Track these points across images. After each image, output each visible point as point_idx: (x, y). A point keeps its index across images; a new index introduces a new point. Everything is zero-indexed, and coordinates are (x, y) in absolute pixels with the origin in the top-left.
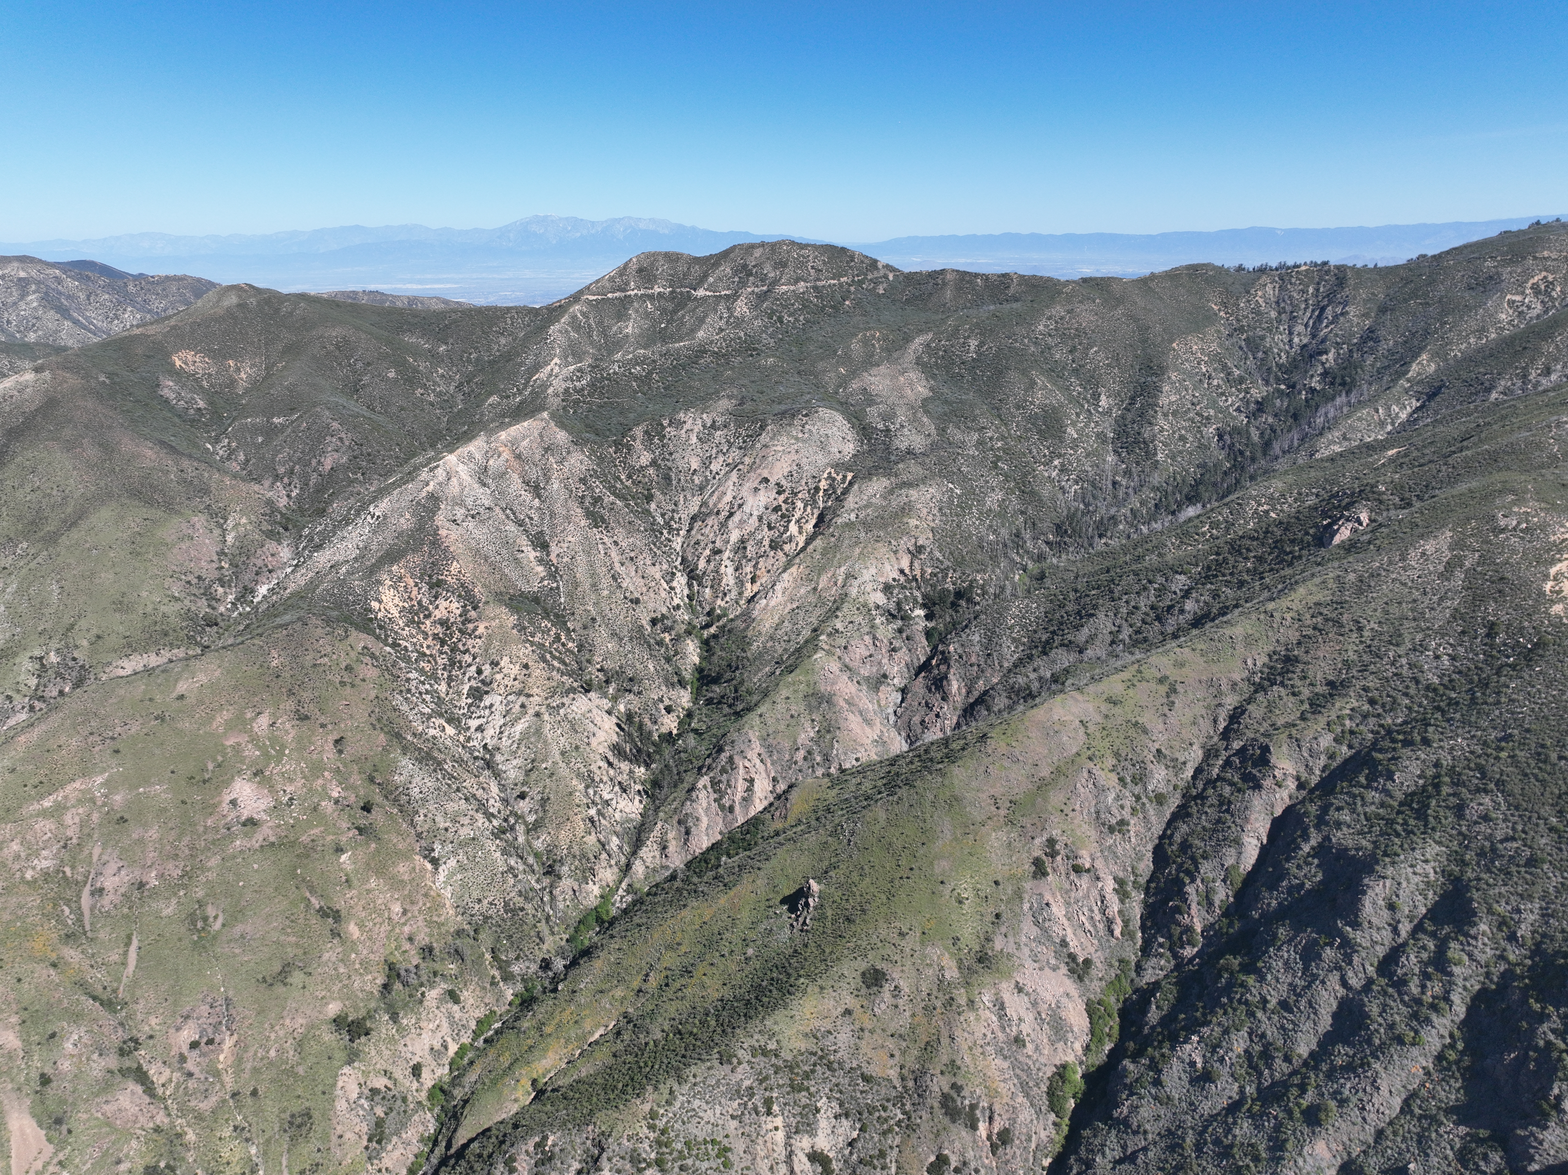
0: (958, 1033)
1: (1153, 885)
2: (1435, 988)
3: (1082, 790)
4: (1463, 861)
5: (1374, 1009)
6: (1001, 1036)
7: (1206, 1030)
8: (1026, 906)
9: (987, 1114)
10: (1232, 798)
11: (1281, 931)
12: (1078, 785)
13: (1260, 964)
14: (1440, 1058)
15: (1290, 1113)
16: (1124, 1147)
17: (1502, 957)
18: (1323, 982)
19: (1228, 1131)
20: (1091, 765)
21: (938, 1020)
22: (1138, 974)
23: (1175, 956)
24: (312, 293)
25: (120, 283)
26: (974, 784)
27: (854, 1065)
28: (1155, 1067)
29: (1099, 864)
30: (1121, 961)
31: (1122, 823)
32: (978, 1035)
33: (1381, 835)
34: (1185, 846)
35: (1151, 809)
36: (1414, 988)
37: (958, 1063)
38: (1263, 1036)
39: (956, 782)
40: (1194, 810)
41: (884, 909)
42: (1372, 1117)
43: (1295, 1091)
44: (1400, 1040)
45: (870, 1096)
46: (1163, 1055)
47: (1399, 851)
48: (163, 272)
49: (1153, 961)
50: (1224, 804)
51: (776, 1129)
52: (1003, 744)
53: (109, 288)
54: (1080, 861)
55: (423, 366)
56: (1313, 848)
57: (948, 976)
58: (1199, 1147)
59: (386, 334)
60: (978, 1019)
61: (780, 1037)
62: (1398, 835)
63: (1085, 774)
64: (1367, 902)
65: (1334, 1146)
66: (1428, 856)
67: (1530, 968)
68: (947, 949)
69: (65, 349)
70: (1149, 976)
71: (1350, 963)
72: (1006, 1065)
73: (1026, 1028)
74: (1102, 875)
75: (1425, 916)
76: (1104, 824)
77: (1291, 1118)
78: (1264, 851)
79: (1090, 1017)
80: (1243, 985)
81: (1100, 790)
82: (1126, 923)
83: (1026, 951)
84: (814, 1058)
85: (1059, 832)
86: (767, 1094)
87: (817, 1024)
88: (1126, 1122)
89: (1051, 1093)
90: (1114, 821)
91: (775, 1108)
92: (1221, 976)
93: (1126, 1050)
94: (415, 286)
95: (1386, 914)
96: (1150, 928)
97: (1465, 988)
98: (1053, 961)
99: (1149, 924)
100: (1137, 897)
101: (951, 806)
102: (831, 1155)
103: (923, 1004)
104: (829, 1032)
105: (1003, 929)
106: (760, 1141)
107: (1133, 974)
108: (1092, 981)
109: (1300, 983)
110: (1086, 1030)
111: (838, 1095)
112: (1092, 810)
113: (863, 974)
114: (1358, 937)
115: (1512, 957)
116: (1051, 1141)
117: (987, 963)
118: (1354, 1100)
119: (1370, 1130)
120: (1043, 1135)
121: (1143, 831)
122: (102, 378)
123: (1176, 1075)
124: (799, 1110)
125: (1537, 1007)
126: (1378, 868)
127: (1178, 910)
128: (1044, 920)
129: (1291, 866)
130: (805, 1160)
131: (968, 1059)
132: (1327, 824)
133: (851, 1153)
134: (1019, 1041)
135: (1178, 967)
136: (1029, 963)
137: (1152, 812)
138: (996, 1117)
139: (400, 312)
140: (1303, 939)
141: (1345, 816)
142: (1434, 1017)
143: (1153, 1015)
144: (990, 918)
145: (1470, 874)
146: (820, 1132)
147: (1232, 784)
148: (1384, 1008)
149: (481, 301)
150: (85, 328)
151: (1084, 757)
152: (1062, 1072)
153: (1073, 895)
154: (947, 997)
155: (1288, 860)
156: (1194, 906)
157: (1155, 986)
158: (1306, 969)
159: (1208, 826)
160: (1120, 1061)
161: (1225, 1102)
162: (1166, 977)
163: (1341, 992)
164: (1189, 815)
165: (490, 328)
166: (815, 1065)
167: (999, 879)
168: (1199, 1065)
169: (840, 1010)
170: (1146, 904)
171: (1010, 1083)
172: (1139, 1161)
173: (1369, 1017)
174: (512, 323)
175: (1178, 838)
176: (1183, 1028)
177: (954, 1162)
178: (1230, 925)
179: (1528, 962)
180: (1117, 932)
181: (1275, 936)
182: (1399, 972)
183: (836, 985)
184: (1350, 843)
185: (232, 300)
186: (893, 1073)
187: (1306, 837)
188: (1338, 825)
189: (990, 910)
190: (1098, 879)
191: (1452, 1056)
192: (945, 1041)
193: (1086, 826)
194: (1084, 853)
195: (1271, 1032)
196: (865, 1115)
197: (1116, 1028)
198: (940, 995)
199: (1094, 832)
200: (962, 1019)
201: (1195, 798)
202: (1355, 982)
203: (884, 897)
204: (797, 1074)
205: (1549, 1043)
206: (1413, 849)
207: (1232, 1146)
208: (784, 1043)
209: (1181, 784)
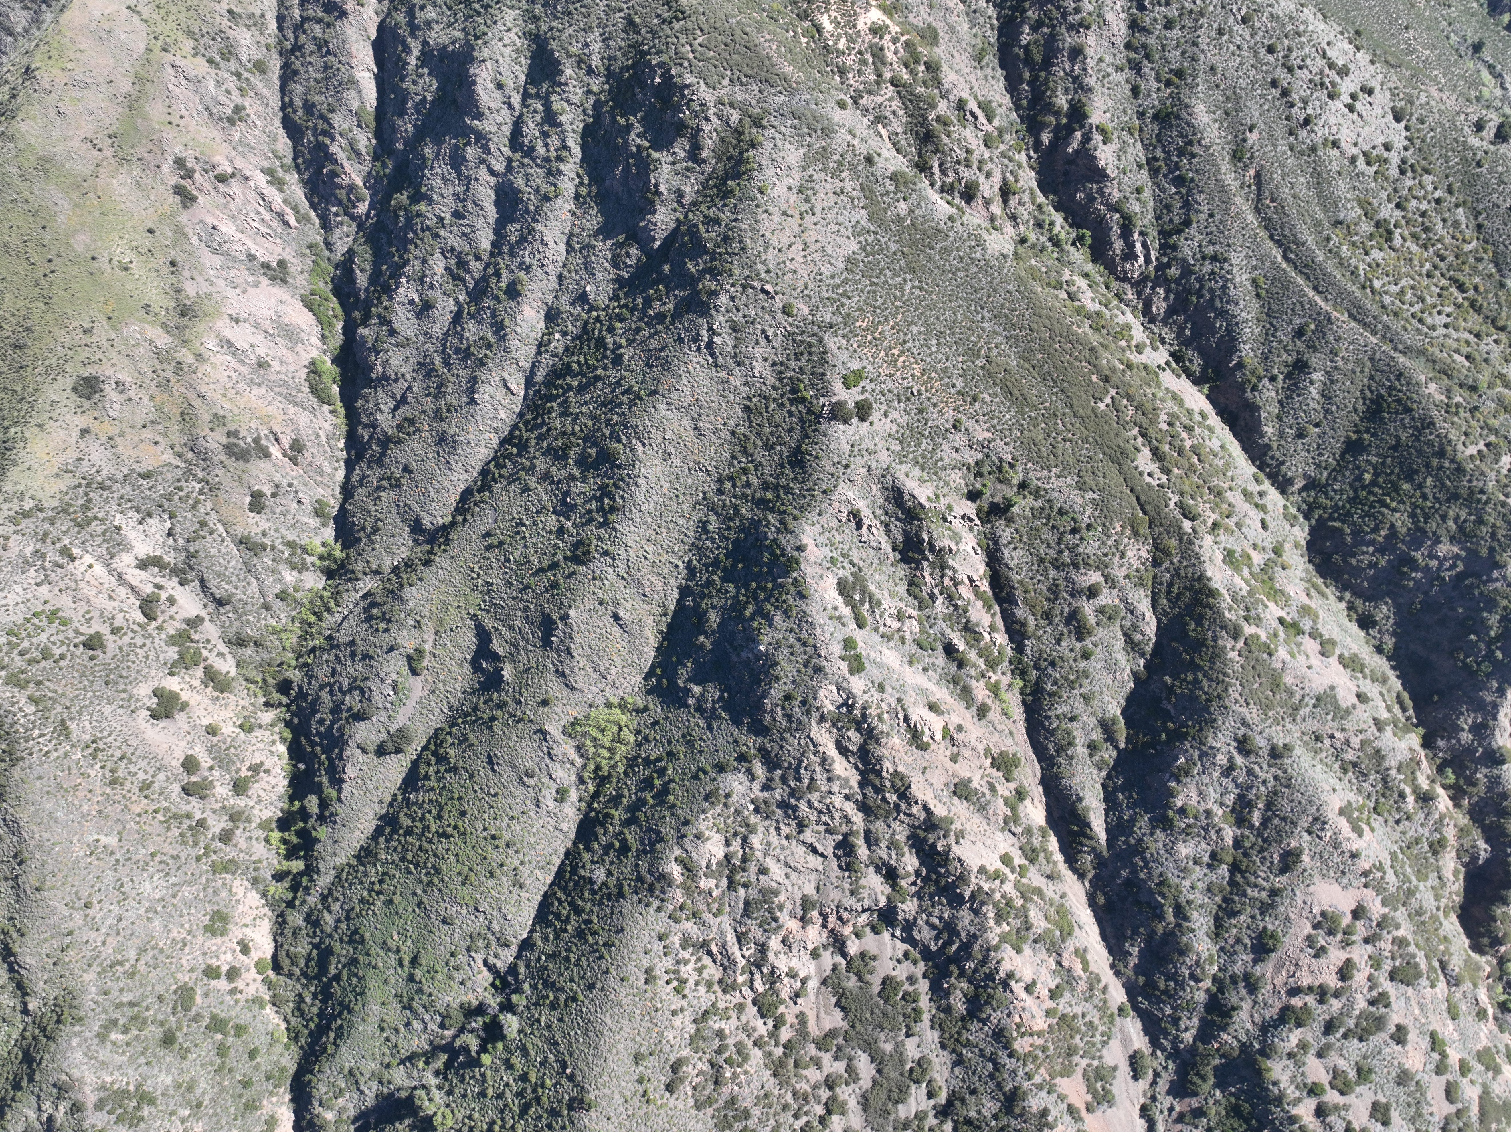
0: (203, 389)
1: (300, 161)
2: (555, 142)
3: (177, 90)
4: (534, 17)
5: (520, 182)
6: (245, 370)
7: (408, 269)
8: (195, 240)
9: (272, 438)
10: (326, 36)
11: (426, 150)
12: (170, 86)
13: (424, 189)
14: (577, 197)
15: (496, 298)
16: (393, 396)
17: (589, 92)
18: (477, 180)
19: (461, 338)
20: (169, 57)
21: (178, 389)
22: (331, 250)
23: (353, 218)
26: (55, 134)
27: (126, 472)
28: (384, 321)
29: (240, 163)
30: (310, 247)
31: (238, 109)
32: (224, 380)
33: (466, 20)
34: (309, 107)
35: (256, 80)
36: (541, 150)
37: (221, 413)
38: (453, 249)
39: (32, 140)
40: (297, 65)
41: (49, 316)
42: (550, 269)
43: (493, 280)
44: (547, 198)
45: (160, 487)
46: (386, 308)
47: (486, 29)
49: (337, 232)
50: (322, 45)
51: (90, 566)
52: (56, 71)
54: (219, 170)
56: (418, 59)
57: (160, 345)
58: (447, 363)
60: (214, 367)
61: (31, 492)
62: (479, 14)
63: (170, 71)
64: (480, 89)
65: (535, 305)
66: (509, 25)
67: (610, 91)
68: (143, 321)
70: (341, 248)
71: (489, 152)
72: (263, 390)
73: (261, 351)
74: (248, 174)
75: (526, 83)
76: (221, 119)
77: (499, 302)
78: (380, 80)
79: (311, 310)
80: (419, 215)
81: (196, 82)
82: (296, 209)
83: (221, 282)
84: (81, 490)
85: (182, 148)
86: (58, 546)
87: (61, 459)
88: (385, 377)
89: (314, 390)
90: (229, 112)
91: (76, 551)
92: (398, 216)
93: (355, 320)
95: (497, 94)
96: (319, 203)
97: (574, 131)
98: (251, 279)
99: (316, 200)
100: (292, 178)
101: (46, 171)
102: (158, 553)
103: (154, 383)
104: (79, 459)
105: (187, 274)
106: (82, 585)
107: (327, 253)
108: (294, 278)
109: (460, 189)
110: (314, 323)
111: (129, 505)
112: (201, 108)
113: (75, 389)
114: (485, 126)
115: (595, 89)
116: (336, 426)
117: (191, 313)
118: (535, 262)
119: (553, 278)
120: (327, 426)
121: (262, 109)
123: (403, 318)
124: (101, 539)
125: (622, 121)
126: (476, 54)
127: (334, 174)
128: (220, 245)
129: (407, 84)
130: (137, 571)
131: (227, 406)
132: (419, 28)
133: (175, 541)
134: (262, 365)
135: (360, 226)
136: (230, 292)
137: (260, 85)
138: (281, 436)
140: (446, 149)
141: (431, 14)
142: (562, 167)
143: (362, 280)
144: (167, 269)
145: (544, 28)
146: (134, 543)
147: (319, 21)
148: (527, 177)
151: (157, 50)
152: (313, 369)
153: (232, 206)
154: (173, 364)
155: (402, 80)
156: (345, 163)
157: (351, 253)
158: (459, 174)
159: (319, 76)
160: (354, 333)
161: (449, 318)
162: (355, 240)
163: (493, 180)
164: (296, 73)
166: (86, 494)
167: (150, 225)
168: (417, 300)
169: (75, 434)
170: (305, 183)
171: (276, 403)
172: (410, 399)
173: (519, 191)
175: (298, 102)
176: (390, 277)
177: (268, 490)
178: (384, 166)
179: (607, 87)
180: (293, 222)
181: (424, 158)
182: (526, 141)
183: (54, 415)
184: (445, 40)
186: (168, 456)
187: (407, 50)
188: (428, 24)
189: (161, 261)
190: (247, 179)
191: (584, 191)
192: (197, 403)
193: (204, 129)
194: (218, 159)
195: (458, 243)
196: (166, 504)
197: (338, 307)
198: (165, 366)
199: (216, 132)
200: (200, 375)
201: (292, 51)
202: (499, 167)
203: (40, 305)
204: (75, 512)
205: (639, 147)
206: (495, 23)
207: (468, 347)
208: (40, 495)
209: (272, 41)
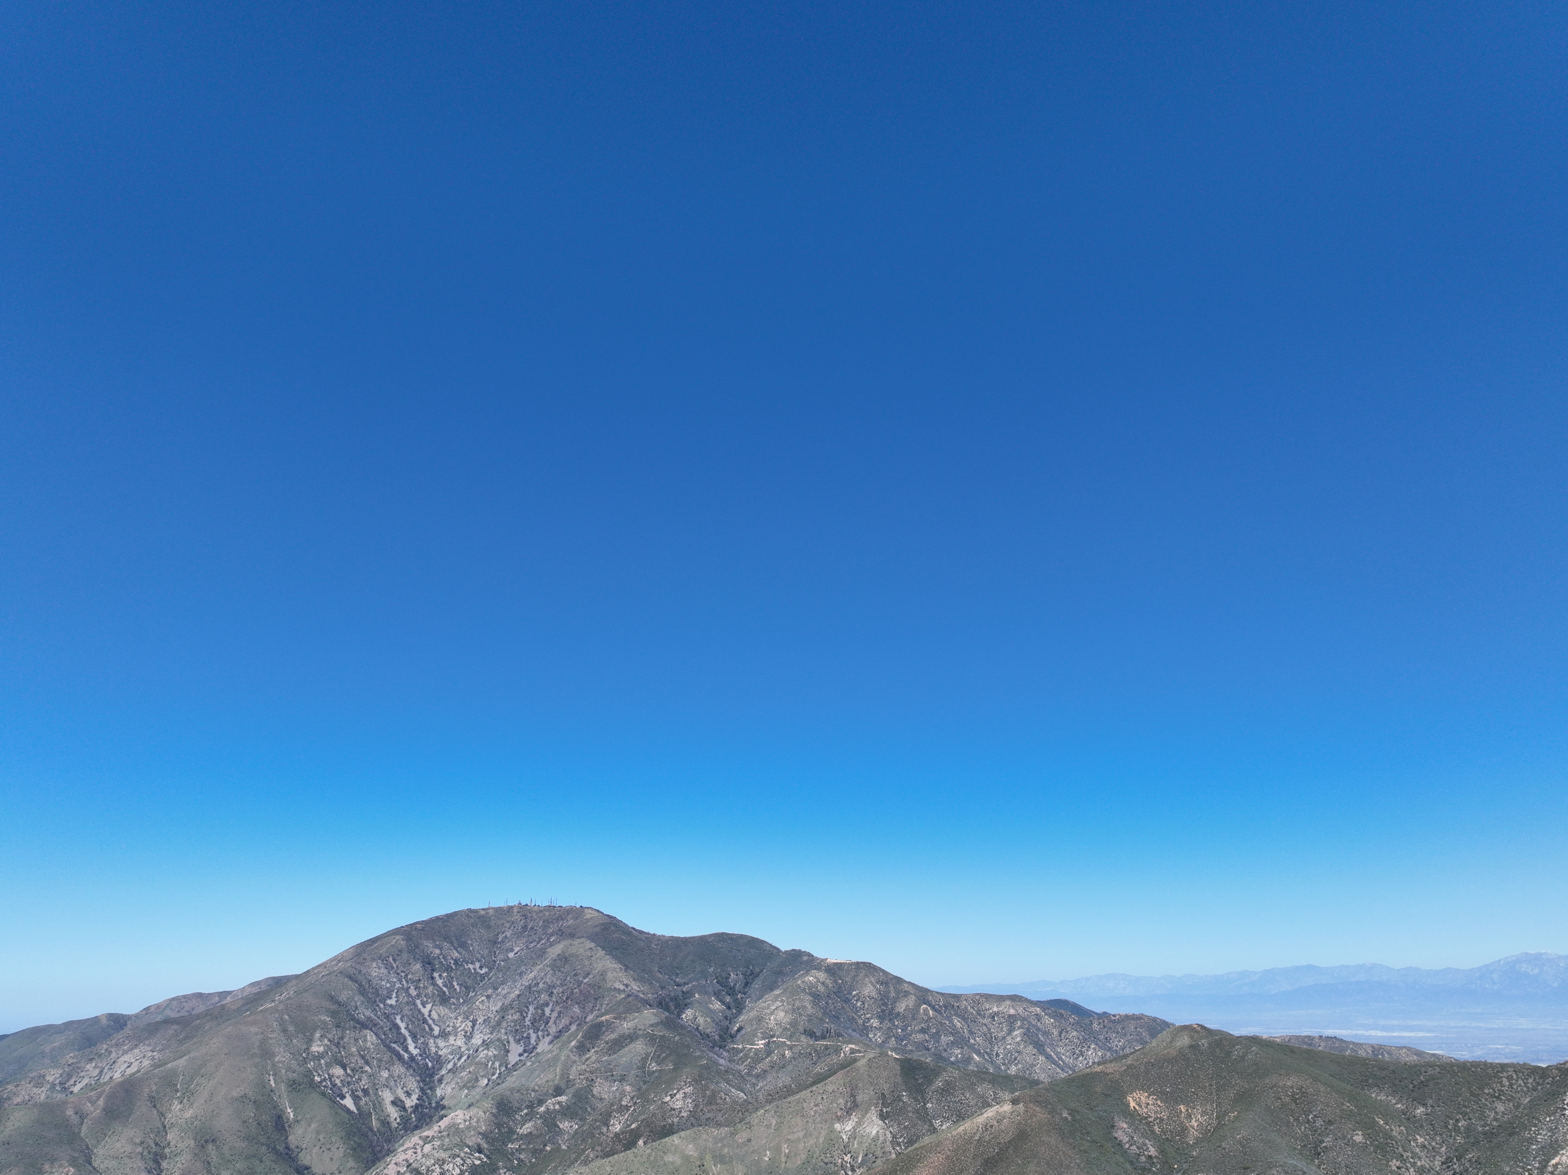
24: (1265, 1037)
25: (1087, 1021)
48: (1123, 1010)
53: (1077, 1025)
55: (1396, 1131)
59: (1349, 1087)
69: (1037, 1082)
94: (1379, 1033)
122: (1065, 1114)
139: (1364, 1062)
149: (1464, 1055)
150: (1055, 1063)
165: (1481, 1088)
174: (1511, 1085)
185: (1184, 1041)
